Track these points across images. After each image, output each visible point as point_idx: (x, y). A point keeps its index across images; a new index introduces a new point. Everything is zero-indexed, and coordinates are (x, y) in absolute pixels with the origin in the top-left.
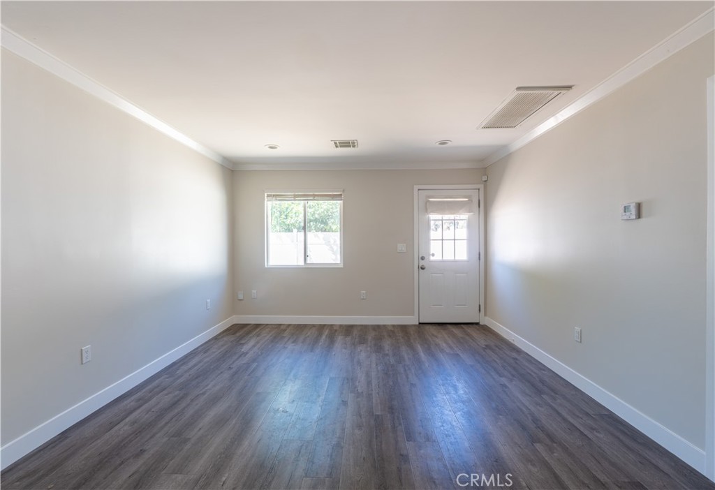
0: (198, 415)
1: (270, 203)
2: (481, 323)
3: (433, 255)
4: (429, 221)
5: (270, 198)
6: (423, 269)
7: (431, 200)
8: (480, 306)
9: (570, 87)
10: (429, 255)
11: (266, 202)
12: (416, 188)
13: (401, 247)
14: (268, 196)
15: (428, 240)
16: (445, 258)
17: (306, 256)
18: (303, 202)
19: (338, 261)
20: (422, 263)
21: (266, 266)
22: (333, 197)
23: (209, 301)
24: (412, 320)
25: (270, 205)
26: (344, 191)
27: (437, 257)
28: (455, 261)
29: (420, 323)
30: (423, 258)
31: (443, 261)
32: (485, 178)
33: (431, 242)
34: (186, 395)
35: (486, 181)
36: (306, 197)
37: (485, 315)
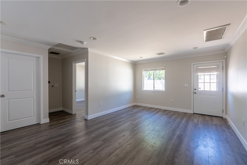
0: (117, 120)
1: (144, 72)
2: (223, 117)
3: (200, 88)
4: (198, 76)
5: (144, 71)
6: (195, 93)
7: (199, 68)
8: (223, 110)
9: (229, 24)
10: (198, 88)
11: (143, 72)
12: (192, 64)
13: (186, 85)
14: (144, 70)
15: (198, 83)
16: (205, 90)
17: (154, 87)
18: (153, 71)
19: (164, 89)
20: (195, 91)
21: (143, 90)
22: (162, 69)
23: (127, 98)
24: (191, 112)
25: (144, 73)
26: (165, 67)
27: (202, 89)
28: (210, 91)
29: (194, 113)
30: (195, 89)
31: (204, 91)
32: (226, 57)
33: (199, 83)
34: (117, 116)
35: (227, 58)
36: (154, 70)
37: (226, 114)
